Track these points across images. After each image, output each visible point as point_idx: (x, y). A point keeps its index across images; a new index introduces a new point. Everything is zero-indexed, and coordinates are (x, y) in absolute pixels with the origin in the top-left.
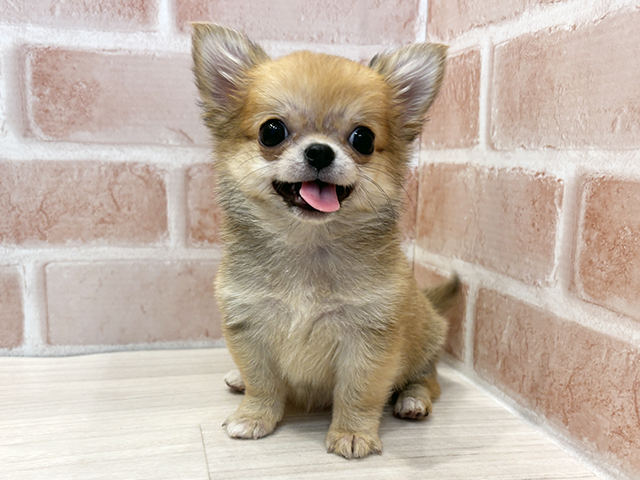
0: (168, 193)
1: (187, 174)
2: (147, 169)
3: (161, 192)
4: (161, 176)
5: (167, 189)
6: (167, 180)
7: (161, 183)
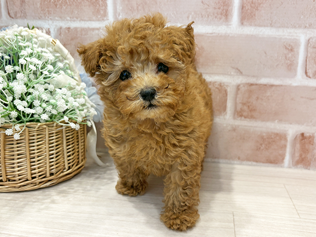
0: (228, 96)
1: (238, 87)
2: (220, 85)
3: (225, 95)
4: (226, 88)
5: (228, 93)
6: (229, 90)
7: (226, 91)
